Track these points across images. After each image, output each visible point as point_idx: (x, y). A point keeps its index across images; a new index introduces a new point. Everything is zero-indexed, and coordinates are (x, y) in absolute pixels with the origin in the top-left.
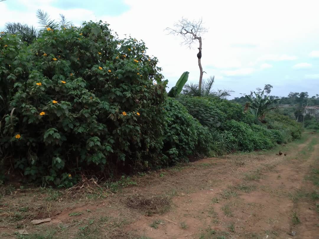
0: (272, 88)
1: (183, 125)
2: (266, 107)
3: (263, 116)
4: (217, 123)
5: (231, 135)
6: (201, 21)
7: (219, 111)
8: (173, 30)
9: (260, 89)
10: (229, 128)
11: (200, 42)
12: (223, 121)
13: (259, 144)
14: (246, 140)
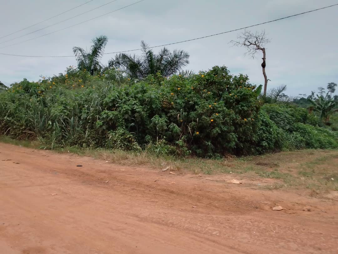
0: (337, 86)
1: (267, 127)
2: (330, 109)
3: (327, 118)
4: (286, 125)
5: (299, 135)
6: (263, 33)
7: (287, 116)
8: (236, 43)
9: (323, 89)
10: (297, 130)
11: (264, 53)
12: (291, 124)
13: (324, 143)
14: (312, 140)
